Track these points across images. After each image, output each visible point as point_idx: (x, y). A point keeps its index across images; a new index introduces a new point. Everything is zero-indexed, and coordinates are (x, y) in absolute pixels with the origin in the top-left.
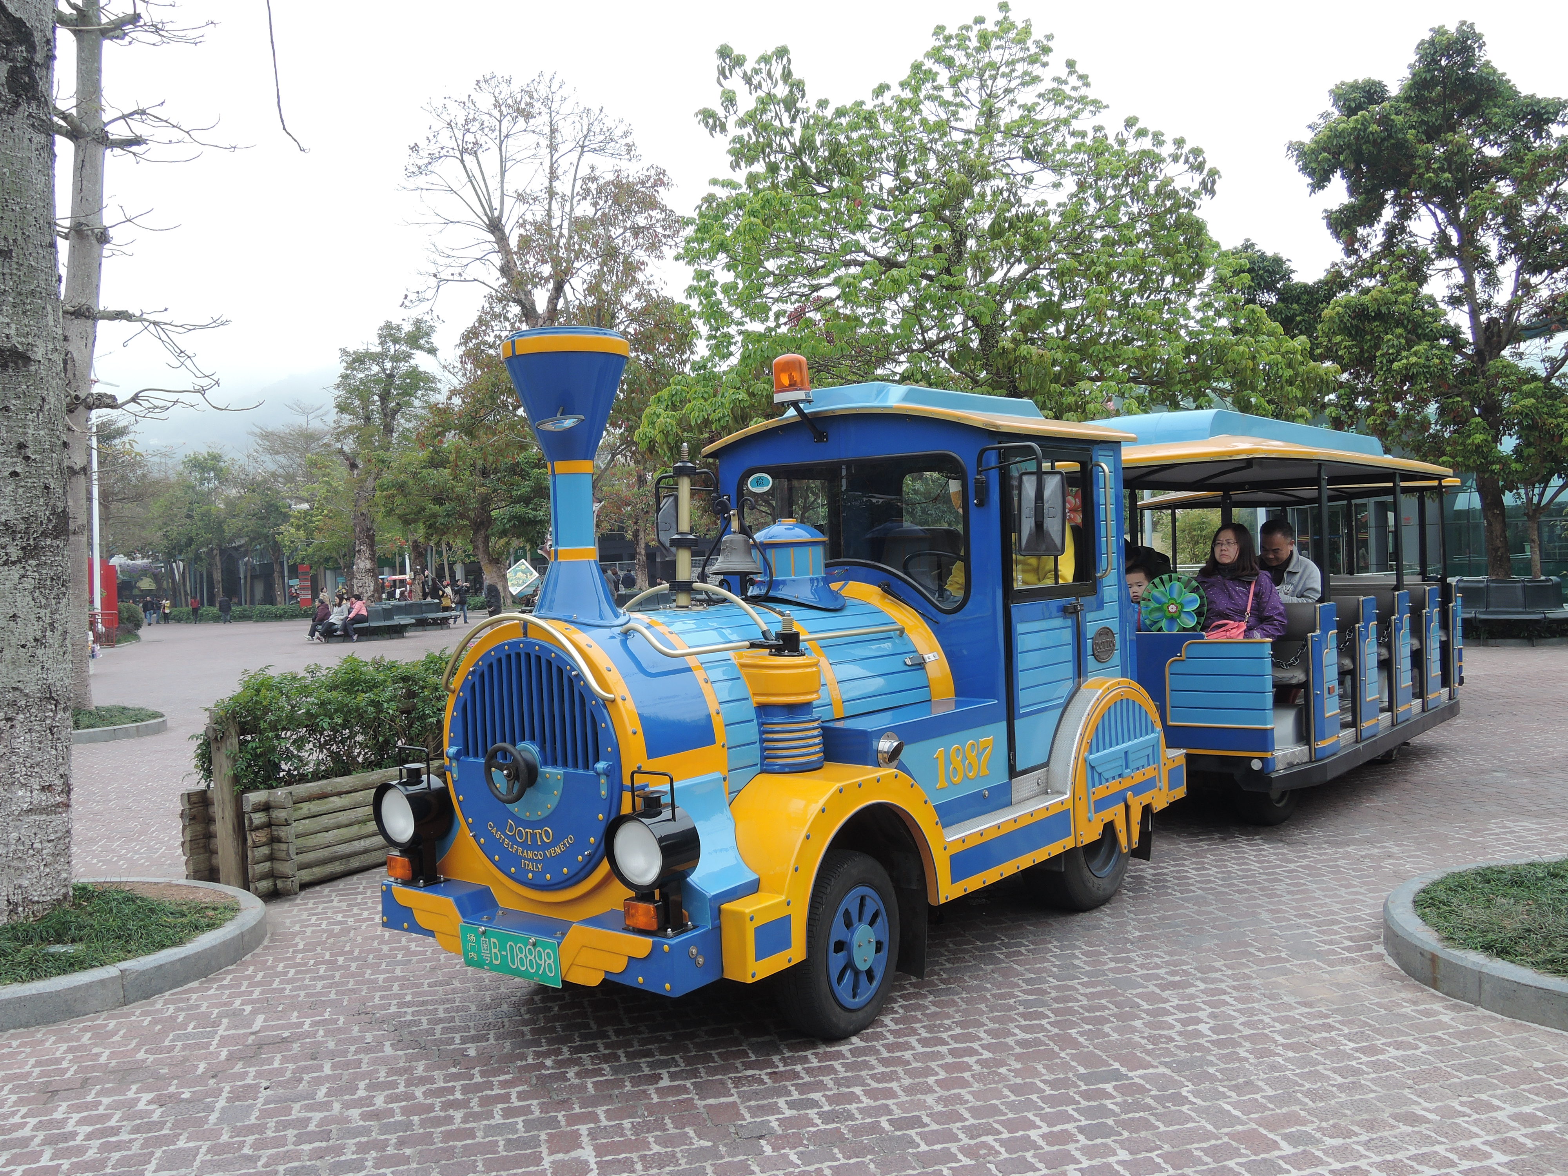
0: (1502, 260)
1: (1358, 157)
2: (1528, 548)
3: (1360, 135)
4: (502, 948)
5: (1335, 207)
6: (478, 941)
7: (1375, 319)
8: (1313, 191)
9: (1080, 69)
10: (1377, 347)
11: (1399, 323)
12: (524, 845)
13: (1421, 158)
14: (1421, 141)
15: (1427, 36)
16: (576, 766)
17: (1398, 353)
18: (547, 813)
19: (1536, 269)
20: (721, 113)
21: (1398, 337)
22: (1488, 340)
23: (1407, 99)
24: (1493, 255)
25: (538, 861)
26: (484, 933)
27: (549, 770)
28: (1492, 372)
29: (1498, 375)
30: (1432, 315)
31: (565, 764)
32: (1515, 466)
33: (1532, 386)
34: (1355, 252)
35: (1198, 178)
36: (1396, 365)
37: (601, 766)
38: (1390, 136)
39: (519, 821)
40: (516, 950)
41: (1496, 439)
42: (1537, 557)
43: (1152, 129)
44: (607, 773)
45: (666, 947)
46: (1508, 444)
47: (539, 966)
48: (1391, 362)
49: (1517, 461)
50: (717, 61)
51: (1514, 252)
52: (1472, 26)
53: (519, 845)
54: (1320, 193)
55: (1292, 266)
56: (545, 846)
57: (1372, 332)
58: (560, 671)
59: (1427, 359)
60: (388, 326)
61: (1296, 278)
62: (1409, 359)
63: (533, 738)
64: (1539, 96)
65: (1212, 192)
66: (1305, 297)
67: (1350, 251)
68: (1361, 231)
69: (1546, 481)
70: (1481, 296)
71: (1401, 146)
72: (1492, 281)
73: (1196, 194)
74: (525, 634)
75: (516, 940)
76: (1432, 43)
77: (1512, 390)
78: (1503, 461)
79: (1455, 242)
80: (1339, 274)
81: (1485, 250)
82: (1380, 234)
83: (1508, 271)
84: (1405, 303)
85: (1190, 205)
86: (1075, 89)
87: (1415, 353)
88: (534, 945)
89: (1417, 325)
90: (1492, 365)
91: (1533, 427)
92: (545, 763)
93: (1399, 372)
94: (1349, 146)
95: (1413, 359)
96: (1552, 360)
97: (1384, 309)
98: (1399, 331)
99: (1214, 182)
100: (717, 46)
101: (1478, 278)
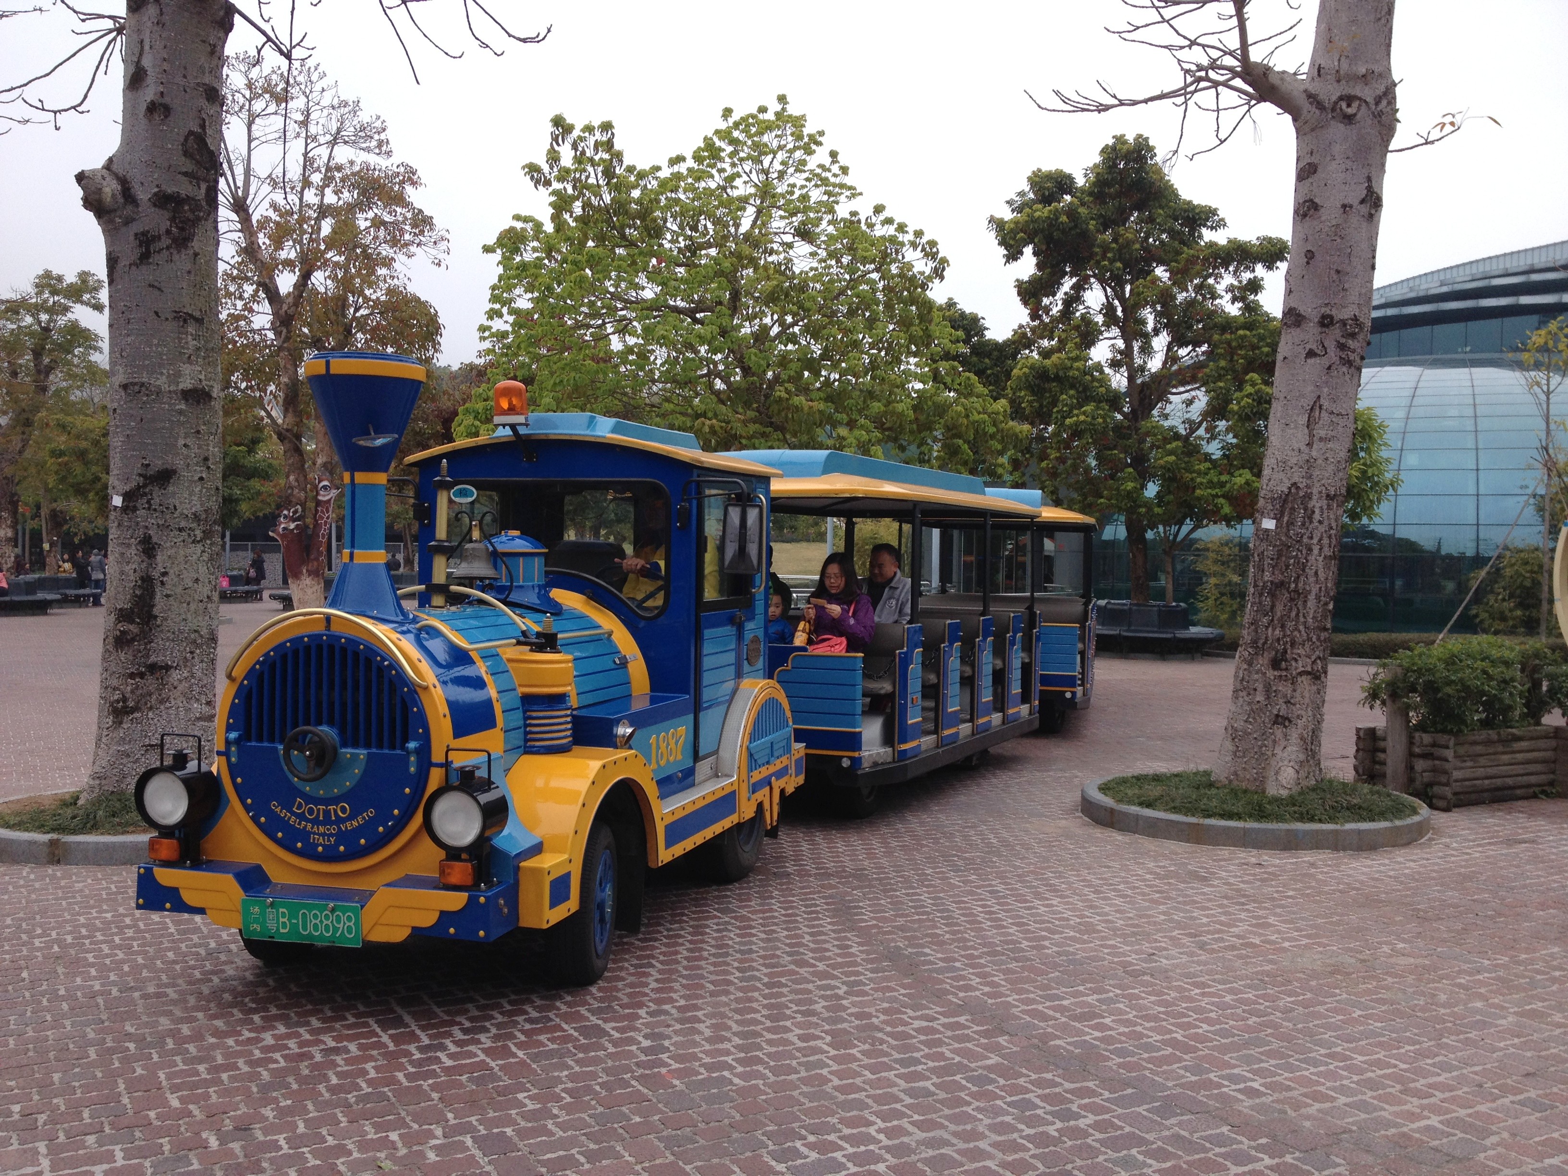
0: (1156, 332)
1: (1049, 239)
2: (1163, 577)
3: (1052, 222)
4: (293, 915)
5: (1026, 278)
6: (263, 913)
7: (1053, 380)
8: (1007, 261)
9: (843, 160)
10: (1055, 404)
11: (1072, 387)
12: (316, 822)
13: (1099, 246)
14: (1098, 231)
15: (1111, 142)
16: (380, 747)
17: (1071, 411)
18: (345, 790)
19: (1183, 344)
20: (546, 168)
21: (1071, 397)
22: (1141, 401)
23: (1091, 194)
24: (1150, 326)
25: (331, 835)
26: (272, 905)
27: (348, 751)
28: (1143, 430)
29: (1148, 434)
30: (1099, 381)
31: (367, 746)
32: (1157, 510)
33: (1174, 444)
34: (1039, 317)
35: (931, 264)
36: (1068, 421)
37: (412, 745)
38: (1076, 226)
39: (309, 799)
40: (310, 916)
41: (1143, 487)
42: (1170, 587)
43: (898, 220)
44: (417, 751)
45: (482, 900)
46: (1152, 490)
47: (336, 929)
48: (1065, 418)
49: (1159, 506)
50: (549, 128)
51: (1166, 326)
52: (1147, 139)
53: (308, 820)
54: (1014, 265)
55: (987, 323)
56: (339, 821)
57: (1050, 391)
58: (369, 661)
59: (1093, 418)
60: (48, 275)
61: (989, 335)
62: (1079, 417)
63: (331, 723)
64: (1195, 203)
65: (942, 278)
66: (996, 353)
67: (1034, 316)
68: (1046, 301)
69: (1181, 523)
70: (1138, 361)
71: (1085, 235)
72: (1147, 350)
73: (930, 278)
74: (328, 627)
75: (310, 908)
76: (1114, 148)
77: (1158, 447)
78: (1148, 504)
79: (1119, 313)
80: (1024, 335)
81: (1144, 322)
82: (1060, 303)
83: (1160, 342)
84: (1078, 369)
85: (924, 286)
86: (835, 175)
87: (1084, 413)
88: (333, 910)
89: (1086, 388)
90: (1144, 425)
91: (1173, 479)
92: (344, 745)
93: (1070, 427)
94: (1042, 231)
95: (1082, 418)
96: (1190, 422)
97: (1061, 373)
98: (1072, 392)
99: (944, 269)
100: (552, 115)
101: (1136, 346)
